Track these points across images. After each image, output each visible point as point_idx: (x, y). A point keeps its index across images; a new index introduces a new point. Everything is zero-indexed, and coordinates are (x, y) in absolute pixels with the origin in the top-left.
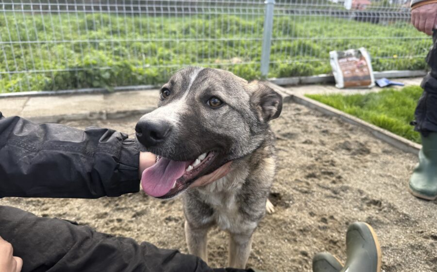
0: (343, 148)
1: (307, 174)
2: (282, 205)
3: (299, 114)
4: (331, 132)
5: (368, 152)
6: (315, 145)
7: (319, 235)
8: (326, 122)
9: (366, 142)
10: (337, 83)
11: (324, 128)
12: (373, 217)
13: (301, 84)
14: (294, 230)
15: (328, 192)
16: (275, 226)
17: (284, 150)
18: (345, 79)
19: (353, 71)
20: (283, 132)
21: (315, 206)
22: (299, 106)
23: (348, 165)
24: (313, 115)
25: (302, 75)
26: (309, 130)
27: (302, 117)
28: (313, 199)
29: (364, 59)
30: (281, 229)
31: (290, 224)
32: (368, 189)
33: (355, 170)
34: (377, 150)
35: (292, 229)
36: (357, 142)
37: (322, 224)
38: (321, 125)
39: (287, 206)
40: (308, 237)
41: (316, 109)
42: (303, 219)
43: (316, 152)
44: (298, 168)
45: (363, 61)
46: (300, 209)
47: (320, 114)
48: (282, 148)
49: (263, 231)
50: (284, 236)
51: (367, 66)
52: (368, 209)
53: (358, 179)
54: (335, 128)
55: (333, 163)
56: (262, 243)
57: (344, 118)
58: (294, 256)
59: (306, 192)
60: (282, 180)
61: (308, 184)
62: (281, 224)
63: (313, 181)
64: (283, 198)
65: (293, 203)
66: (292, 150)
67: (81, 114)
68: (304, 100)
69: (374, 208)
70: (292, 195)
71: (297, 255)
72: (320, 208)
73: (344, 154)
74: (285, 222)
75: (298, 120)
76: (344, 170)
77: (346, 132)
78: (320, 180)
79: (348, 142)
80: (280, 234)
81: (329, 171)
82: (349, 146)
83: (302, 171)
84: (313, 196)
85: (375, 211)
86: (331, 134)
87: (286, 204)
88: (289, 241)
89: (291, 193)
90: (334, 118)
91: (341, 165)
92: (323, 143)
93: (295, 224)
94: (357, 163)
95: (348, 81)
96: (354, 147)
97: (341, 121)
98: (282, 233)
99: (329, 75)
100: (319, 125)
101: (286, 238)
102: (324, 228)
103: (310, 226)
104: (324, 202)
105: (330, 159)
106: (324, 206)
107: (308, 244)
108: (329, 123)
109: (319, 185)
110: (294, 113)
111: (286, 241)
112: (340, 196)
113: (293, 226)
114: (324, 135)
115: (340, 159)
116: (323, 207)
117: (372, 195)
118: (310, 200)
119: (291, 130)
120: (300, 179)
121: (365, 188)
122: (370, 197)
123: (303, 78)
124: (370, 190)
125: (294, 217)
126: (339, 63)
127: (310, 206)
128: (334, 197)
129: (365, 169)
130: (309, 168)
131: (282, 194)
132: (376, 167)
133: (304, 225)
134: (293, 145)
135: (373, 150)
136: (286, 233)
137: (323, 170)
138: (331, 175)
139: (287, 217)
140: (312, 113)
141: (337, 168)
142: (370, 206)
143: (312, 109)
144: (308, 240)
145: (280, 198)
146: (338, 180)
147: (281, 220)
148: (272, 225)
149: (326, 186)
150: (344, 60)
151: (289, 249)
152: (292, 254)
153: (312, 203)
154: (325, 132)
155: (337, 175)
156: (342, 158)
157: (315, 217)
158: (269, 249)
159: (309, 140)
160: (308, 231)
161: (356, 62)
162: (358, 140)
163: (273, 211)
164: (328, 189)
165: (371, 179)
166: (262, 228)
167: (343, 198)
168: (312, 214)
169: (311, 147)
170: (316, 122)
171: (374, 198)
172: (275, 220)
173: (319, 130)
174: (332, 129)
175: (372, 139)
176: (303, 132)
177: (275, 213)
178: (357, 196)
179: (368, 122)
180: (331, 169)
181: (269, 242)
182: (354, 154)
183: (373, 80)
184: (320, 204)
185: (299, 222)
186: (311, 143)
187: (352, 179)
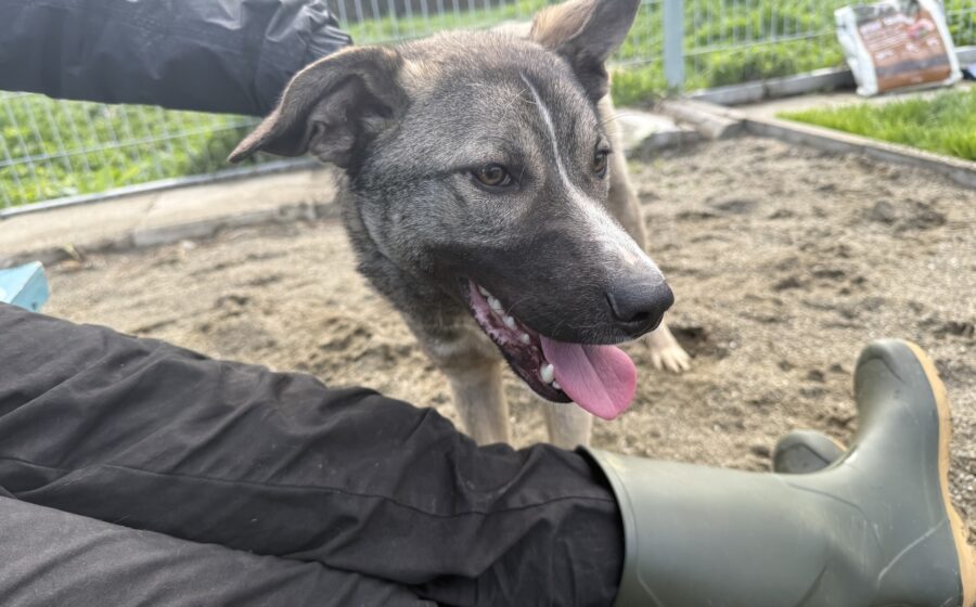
0: (872, 220)
1: (776, 282)
2: (709, 354)
3: (762, 159)
4: (841, 188)
5: (941, 220)
6: (801, 217)
7: (802, 408)
8: (829, 168)
9: (934, 202)
10: (861, 85)
11: (823, 181)
12: (949, 360)
13: (768, 97)
14: (737, 404)
15: (830, 316)
16: (689, 398)
17: (721, 239)
18: (879, 72)
19: (899, 49)
20: (720, 200)
21: (794, 348)
22: (761, 142)
23: (886, 252)
24: (797, 157)
25: (770, 76)
26: (786, 189)
27: (770, 165)
28: (788, 333)
29: (929, 17)
30: (705, 404)
31: (726, 390)
32: (936, 300)
33: (904, 262)
34: (965, 214)
35: (732, 401)
36: (909, 200)
37: (810, 385)
38: (818, 176)
39: (723, 354)
40: (773, 416)
41: (805, 142)
42: (761, 379)
43: (802, 233)
44: (754, 271)
45: (924, 22)
46: (755, 359)
47: (814, 152)
48: (716, 233)
49: (657, 410)
50: (712, 418)
51: (936, 31)
52: (937, 345)
53: (911, 281)
54: (852, 178)
55: (844, 252)
56: (655, 435)
57: (874, 153)
58: (735, 458)
59: (772, 320)
60: (712, 300)
61: (778, 303)
62: (705, 393)
63: (792, 295)
64: (713, 337)
65: (739, 346)
66: (740, 235)
67: (261, 212)
68: (774, 127)
69: (953, 342)
70: (736, 329)
71: (743, 455)
72: (807, 351)
73: (874, 233)
74: (714, 388)
75: (760, 173)
76: (873, 264)
77: (880, 183)
78: (809, 291)
79: (884, 203)
80: (701, 415)
81: (833, 269)
82: (887, 213)
83: (763, 277)
84: (790, 327)
85: (958, 348)
86: (843, 193)
87: (718, 349)
88: (724, 427)
89: (733, 325)
90: (851, 156)
91: (865, 254)
92: (820, 213)
93: (739, 390)
94: (909, 246)
95: (888, 76)
96: (902, 213)
97: (868, 160)
98: (708, 412)
99: (838, 69)
100: (812, 177)
101: (717, 423)
102: (817, 393)
103: (779, 391)
104: (819, 338)
105: (836, 244)
106: (815, 345)
107: (773, 431)
108: (837, 168)
109: (806, 304)
110: (749, 157)
111: (716, 427)
112: (862, 320)
113: (735, 394)
114: (825, 197)
115: (863, 242)
116: (814, 348)
117: (948, 313)
118: (782, 336)
119: (740, 193)
120: (757, 293)
121: (931, 298)
122: (943, 317)
123: (773, 83)
124: (943, 303)
125: (739, 375)
126: (861, 35)
127: (780, 349)
128: (846, 326)
129: (931, 259)
130: (782, 267)
131: (709, 329)
132: (961, 252)
133: (762, 389)
134: (744, 224)
135: (954, 215)
136: (717, 410)
137: (816, 269)
138: (839, 278)
139: (722, 376)
140: (795, 151)
141: (855, 261)
142: (943, 338)
143: (794, 143)
144: (773, 422)
145: (705, 339)
146: (855, 287)
147: (702, 384)
148: (681, 396)
149: (823, 304)
150: (874, 26)
151: (724, 444)
152: (730, 453)
153: (786, 341)
154: (829, 189)
155: (854, 277)
156: (869, 241)
157: (793, 373)
158: (672, 446)
159: (785, 211)
160: (772, 403)
161: (906, 27)
162: (912, 197)
163: (686, 366)
164: (830, 308)
165: (948, 279)
166: (657, 406)
167: (867, 325)
168: (785, 366)
169: (790, 223)
170: (803, 171)
171: (954, 319)
172: (690, 386)
173: (811, 188)
174: (844, 182)
175: (950, 191)
176: (771, 195)
177: (692, 370)
178: (906, 317)
179: (940, 153)
180: (837, 263)
181: (673, 431)
182: (903, 229)
183: (955, 66)
184: (808, 344)
185: (751, 383)
186: (789, 214)
187: (893, 284)
